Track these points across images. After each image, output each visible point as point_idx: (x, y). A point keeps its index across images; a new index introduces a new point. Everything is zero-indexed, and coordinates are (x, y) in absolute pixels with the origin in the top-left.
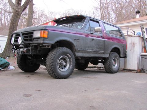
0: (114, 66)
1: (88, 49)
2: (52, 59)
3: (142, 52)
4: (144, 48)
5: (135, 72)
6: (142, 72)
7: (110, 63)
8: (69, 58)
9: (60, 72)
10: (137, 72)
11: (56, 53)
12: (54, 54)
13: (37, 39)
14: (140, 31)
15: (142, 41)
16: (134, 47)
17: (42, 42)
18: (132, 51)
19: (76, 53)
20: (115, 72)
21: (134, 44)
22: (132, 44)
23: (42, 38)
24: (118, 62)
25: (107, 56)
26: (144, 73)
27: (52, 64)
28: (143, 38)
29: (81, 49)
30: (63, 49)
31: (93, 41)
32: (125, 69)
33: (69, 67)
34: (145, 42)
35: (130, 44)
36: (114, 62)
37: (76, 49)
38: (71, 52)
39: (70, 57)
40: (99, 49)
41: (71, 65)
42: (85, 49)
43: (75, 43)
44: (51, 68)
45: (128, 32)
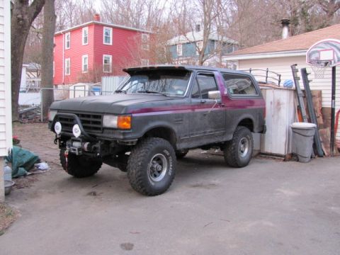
0: (242, 152)
1: (197, 134)
2: (140, 164)
3: (295, 121)
4: (298, 110)
5: (281, 159)
6: (295, 160)
7: (234, 149)
8: (167, 157)
9: (153, 184)
10: (284, 160)
11: (147, 152)
12: (142, 155)
13: (111, 131)
14: (291, 78)
15: (295, 97)
16: (279, 109)
17: (122, 137)
18: (276, 117)
19: (177, 145)
20: (245, 165)
21: (279, 104)
22: (276, 104)
23: (121, 129)
24: (249, 143)
25: (230, 137)
26: (298, 161)
27: (139, 173)
28: (296, 91)
29: (186, 136)
30: (156, 143)
31: (206, 117)
32: (262, 152)
33: (167, 172)
34: (301, 99)
35: (271, 103)
36: (242, 146)
37: (177, 137)
38: (170, 145)
39: (168, 154)
40: (215, 128)
41: (171, 168)
42: (192, 134)
43: (175, 128)
44: (139, 180)
45: (267, 77)
